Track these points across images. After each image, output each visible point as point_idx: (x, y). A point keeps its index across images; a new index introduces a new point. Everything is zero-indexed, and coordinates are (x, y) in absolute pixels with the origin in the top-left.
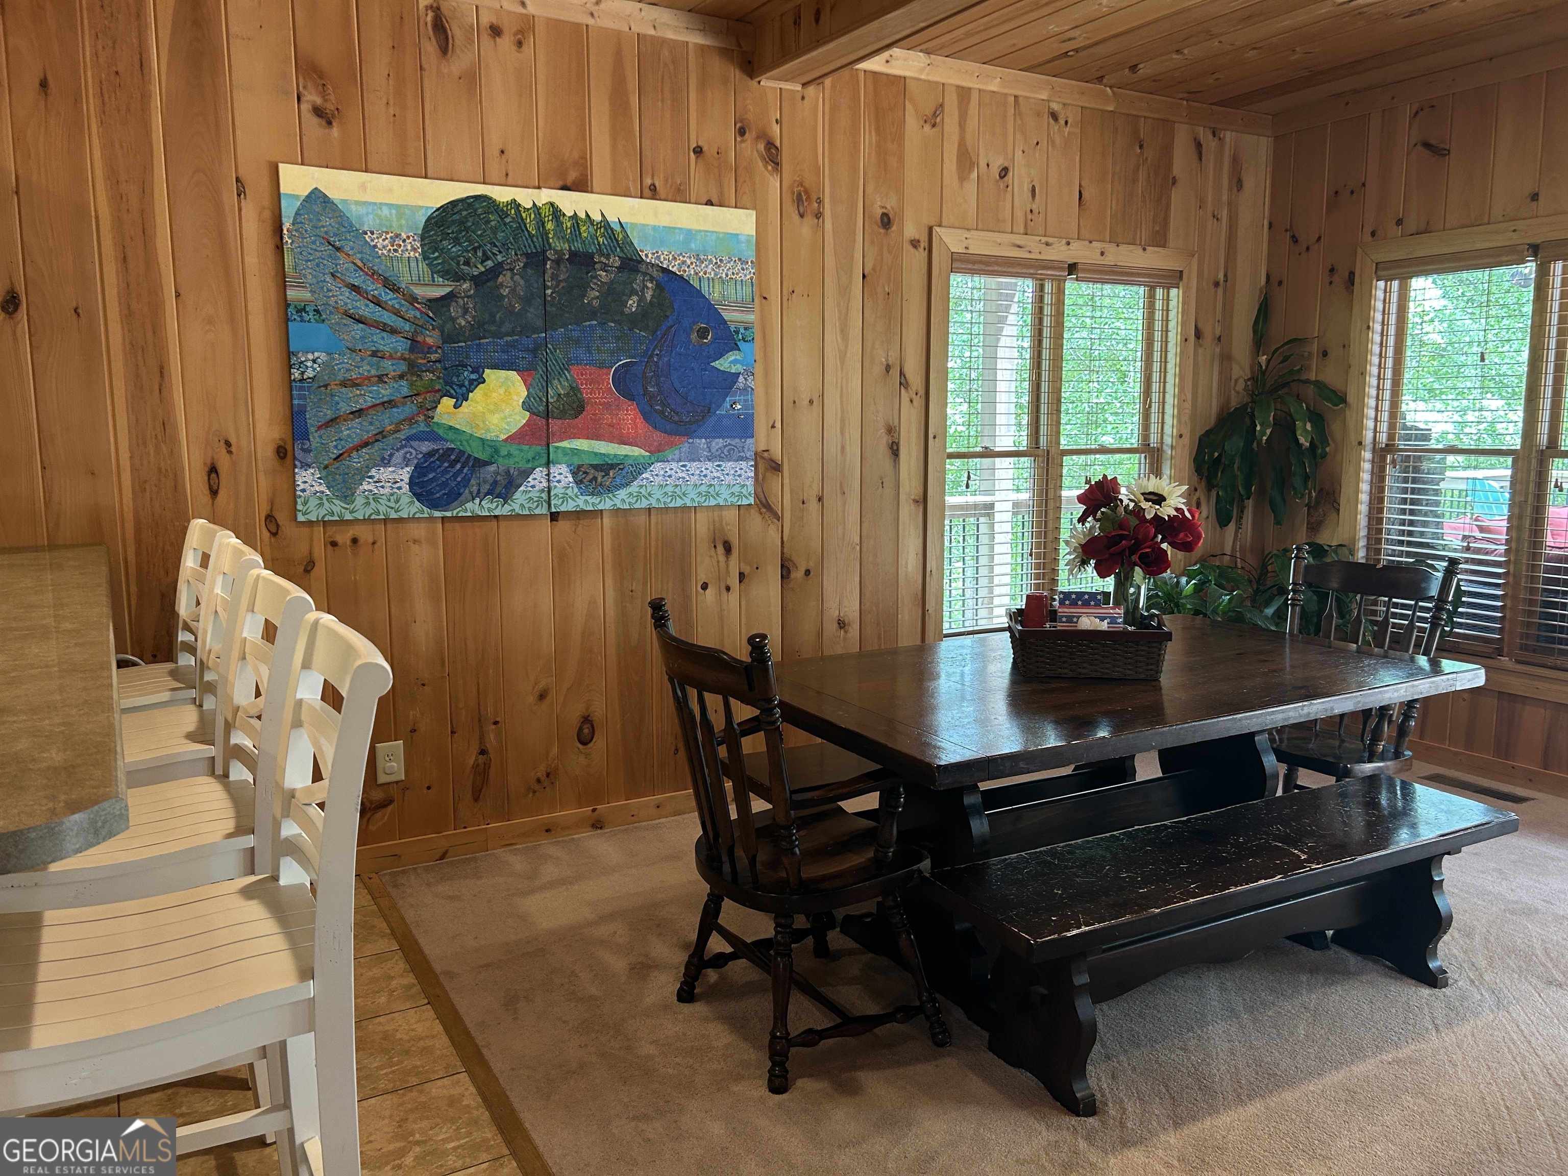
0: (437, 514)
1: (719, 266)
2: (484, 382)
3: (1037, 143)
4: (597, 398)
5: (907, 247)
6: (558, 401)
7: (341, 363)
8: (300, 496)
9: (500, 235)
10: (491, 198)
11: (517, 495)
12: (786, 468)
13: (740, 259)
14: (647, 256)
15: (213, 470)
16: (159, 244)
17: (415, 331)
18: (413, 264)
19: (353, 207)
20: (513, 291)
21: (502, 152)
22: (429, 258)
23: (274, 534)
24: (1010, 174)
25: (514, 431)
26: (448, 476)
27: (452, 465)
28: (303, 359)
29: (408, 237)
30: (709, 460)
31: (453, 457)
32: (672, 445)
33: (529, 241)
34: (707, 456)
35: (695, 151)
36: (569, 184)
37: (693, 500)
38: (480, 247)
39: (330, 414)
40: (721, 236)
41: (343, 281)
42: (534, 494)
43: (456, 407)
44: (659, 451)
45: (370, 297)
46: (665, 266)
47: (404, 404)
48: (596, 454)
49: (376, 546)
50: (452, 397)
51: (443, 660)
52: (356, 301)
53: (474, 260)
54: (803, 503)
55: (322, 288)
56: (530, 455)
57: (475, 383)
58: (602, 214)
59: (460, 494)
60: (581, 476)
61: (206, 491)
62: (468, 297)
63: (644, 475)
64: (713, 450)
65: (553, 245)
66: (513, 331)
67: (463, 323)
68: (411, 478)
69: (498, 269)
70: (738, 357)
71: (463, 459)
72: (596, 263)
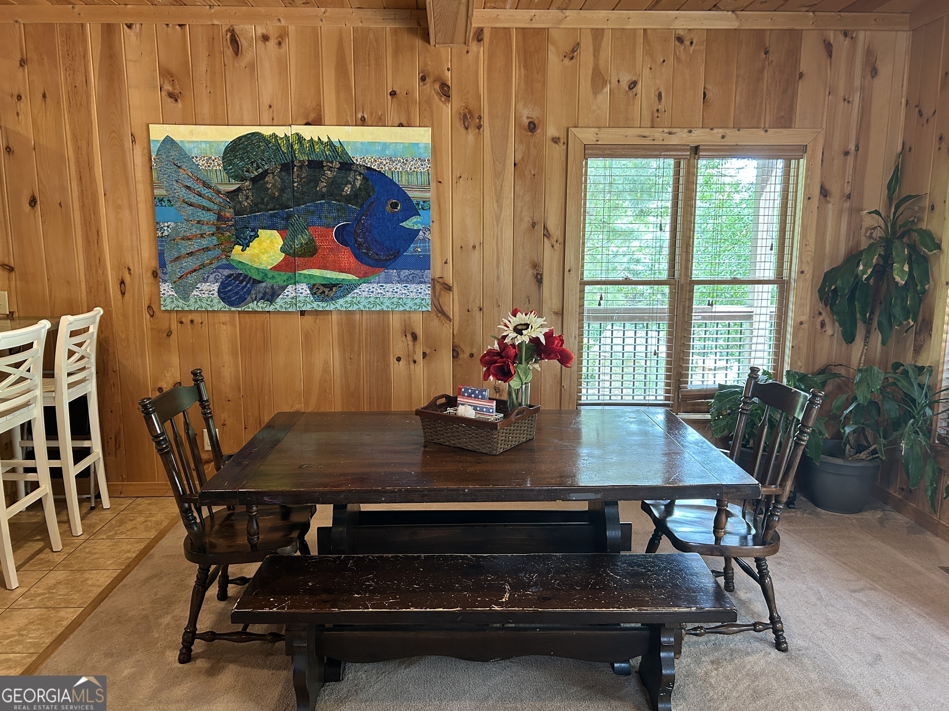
0: (233, 309)
1: (405, 164)
2: (258, 236)
3: (664, 61)
4: (325, 245)
5: (549, 143)
6: (301, 247)
7: (181, 228)
8: (162, 297)
9: (266, 154)
10: (261, 134)
11: (278, 300)
12: (455, 289)
13: (420, 159)
14: (357, 160)
15: (122, 282)
16: (96, 170)
17: (220, 209)
18: (218, 173)
19: (187, 145)
20: (274, 185)
21: (270, 106)
22: (227, 169)
23: (152, 316)
24: (639, 85)
25: (275, 264)
26: (239, 289)
27: (241, 282)
28: (162, 226)
29: (216, 159)
30: (399, 283)
31: (241, 278)
32: (373, 273)
33: (283, 156)
34: (397, 281)
35: (391, 94)
36: (310, 122)
37: (388, 307)
38: (254, 162)
39: (176, 254)
40: (407, 145)
41: (182, 184)
42: (288, 300)
43: (242, 250)
44: (365, 277)
45: (196, 192)
46: (369, 166)
47: (215, 249)
48: (324, 278)
49: (203, 324)
50: (240, 245)
51: (239, 388)
52: (189, 194)
53: (251, 169)
54: (468, 311)
55: (171, 188)
56: (285, 278)
57: (253, 237)
58: (328, 138)
59: (246, 299)
60: (315, 290)
61: (120, 293)
62: (248, 190)
63: (355, 291)
64: (402, 277)
65: (298, 158)
66: (274, 207)
67: (246, 204)
68: (219, 289)
69: (265, 173)
70: (419, 220)
71: (247, 279)
72: (325, 166)
